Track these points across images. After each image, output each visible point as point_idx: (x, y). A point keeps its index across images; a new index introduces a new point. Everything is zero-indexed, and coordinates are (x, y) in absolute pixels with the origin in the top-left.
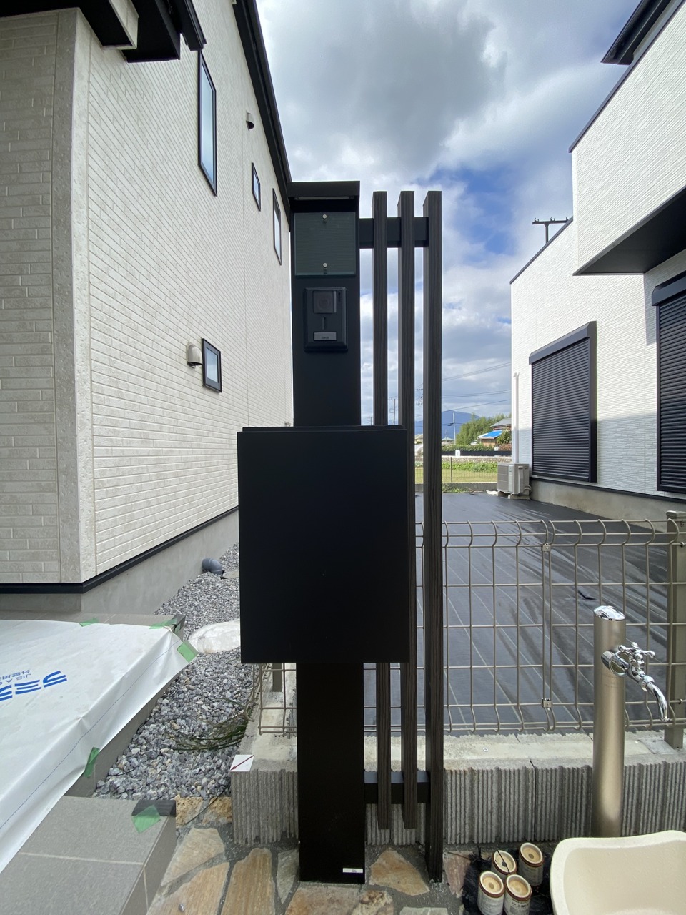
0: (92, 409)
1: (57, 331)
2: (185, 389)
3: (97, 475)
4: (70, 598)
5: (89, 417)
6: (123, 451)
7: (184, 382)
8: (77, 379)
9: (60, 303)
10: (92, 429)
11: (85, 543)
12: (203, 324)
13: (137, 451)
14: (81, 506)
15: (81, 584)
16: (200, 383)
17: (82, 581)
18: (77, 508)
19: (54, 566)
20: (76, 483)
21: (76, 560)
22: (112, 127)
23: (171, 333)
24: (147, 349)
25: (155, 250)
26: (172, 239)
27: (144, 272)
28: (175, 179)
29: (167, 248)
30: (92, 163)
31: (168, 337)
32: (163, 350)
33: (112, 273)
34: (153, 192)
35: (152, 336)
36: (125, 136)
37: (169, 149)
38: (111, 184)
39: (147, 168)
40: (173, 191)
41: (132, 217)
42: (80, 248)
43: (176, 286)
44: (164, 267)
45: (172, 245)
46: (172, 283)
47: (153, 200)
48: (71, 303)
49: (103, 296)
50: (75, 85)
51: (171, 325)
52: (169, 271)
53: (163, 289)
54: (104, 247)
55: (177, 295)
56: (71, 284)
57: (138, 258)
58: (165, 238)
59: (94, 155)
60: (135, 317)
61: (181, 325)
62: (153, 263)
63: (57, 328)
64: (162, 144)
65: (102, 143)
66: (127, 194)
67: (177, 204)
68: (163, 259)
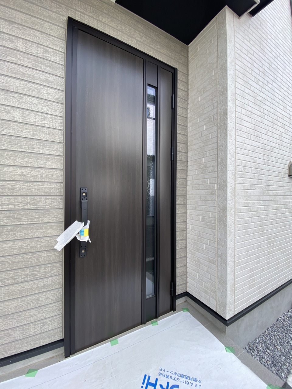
0: (235, 222)
1: (219, 183)
3: (236, 259)
6: (250, 242)
7: (287, 189)
9: (221, 169)
10: (235, 234)
11: (229, 298)
15: (227, 320)
18: (226, 279)
19: (214, 302)
22: (248, 59)
23: (280, 161)
24: (265, 177)
25: (271, 115)
26: (281, 102)
27: (264, 131)
28: (282, 65)
29: (278, 109)
30: (238, 85)
31: (277, 165)
32: (274, 174)
33: (247, 141)
34: (270, 81)
35: (267, 168)
36: (254, 58)
37: (278, 50)
38: (247, 91)
39: (266, 69)
40: (281, 73)
41: (258, 103)
42: (231, 136)
43: (283, 130)
44: (276, 122)
45: (281, 107)
46: (281, 129)
47: (270, 86)
48: (226, 168)
49: (242, 157)
50: (228, 47)
51: (279, 156)
52: (279, 124)
53: (276, 136)
54: (244, 129)
55: (284, 135)
56: (226, 158)
57: (261, 125)
58: (277, 104)
59: (239, 80)
60: (259, 161)
61: (286, 153)
62: (270, 124)
63: (219, 182)
64: (274, 50)
65: (242, 71)
66: (256, 91)
67: (283, 79)
68: (276, 117)
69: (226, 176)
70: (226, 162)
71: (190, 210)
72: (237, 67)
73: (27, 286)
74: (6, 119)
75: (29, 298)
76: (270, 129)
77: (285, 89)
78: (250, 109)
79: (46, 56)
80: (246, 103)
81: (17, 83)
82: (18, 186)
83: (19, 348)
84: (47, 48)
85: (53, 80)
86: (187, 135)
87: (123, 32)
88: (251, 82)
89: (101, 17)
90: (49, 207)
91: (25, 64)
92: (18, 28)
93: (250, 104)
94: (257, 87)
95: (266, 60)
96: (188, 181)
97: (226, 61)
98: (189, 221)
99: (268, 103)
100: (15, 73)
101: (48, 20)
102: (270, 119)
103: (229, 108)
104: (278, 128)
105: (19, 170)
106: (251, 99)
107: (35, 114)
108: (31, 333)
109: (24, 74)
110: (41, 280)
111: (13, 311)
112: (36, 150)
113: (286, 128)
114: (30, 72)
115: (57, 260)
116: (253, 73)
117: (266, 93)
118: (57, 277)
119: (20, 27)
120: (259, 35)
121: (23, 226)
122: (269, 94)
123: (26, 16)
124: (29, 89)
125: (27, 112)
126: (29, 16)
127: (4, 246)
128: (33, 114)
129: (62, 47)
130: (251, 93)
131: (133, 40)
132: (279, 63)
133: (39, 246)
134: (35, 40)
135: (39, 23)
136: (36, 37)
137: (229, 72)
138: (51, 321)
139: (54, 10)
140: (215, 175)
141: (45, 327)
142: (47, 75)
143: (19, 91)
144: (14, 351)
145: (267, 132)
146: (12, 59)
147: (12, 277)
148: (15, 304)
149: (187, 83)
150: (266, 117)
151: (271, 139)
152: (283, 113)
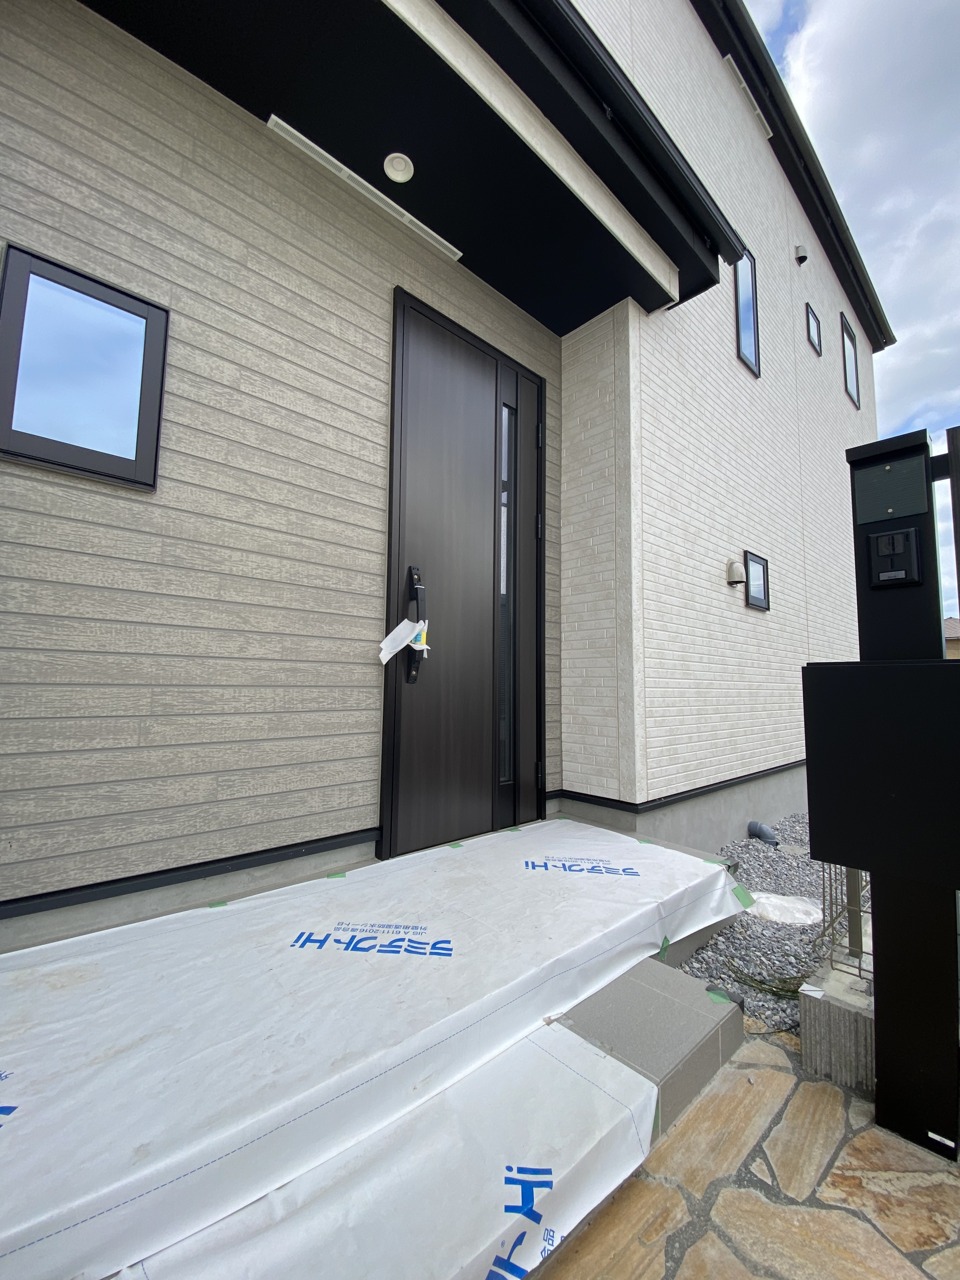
0: (644, 643)
1: (619, 579)
2: (726, 613)
3: (648, 705)
4: (626, 816)
5: (641, 651)
6: (667, 683)
7: (724, 605)
8: (634, 617)
9: (621, 555)
10: (644, 661)
12: (745, 533)
13: (679, 683)
14: (636, 732)
15: (637, 805)
16: (742, 603)
17: (638, 802)
18: (633, 733)
19: (614, 784)
20: (633, 711)
21: (632, 782)
22: (658, 381)
23: (711, 554)
24: (688, 579)
25: (695, 474)
26: (711, 454)
27: (685, 501)
28: (713, 390)
29: (706, 466)
30: (645, 425)
31: (708, 560)
32: (703, 575)
33: (660, 514)
34: (693, 417)
35: (692, 563)
36: (668, 381)
37: (707, 363)
38: (658, 433)
39: (687, 397)
40: (712, 403)
41: (675, 453)
42: (636, 504)
43: (716, 502)
44: (704, 487)
45: (711, 461)
46: (712, 500)
47: (693, 425)
48: (630, 553)
49: (652, 539)
50: (631, 365)
51: (711, 546)
52: (708, 490)
53: (703, 511)
54: (654, 494)
55: (717, 511)
56: (630, 537)
57: (680, 490)
58: (704, 457)
59: (646, 416)
60: (677, 549)
61: (721, 543)
62: (693, 489)
63: (618, 576)
64: (700, 363)
65: (651, 401)
66: (671, 434)
67: (716, 414)
68: (703, 479)
69: (630, 566)
70: (630, 544)
71: (567, 634)
72: (644, 396)
73: (335, 717)
74: (316, 441)
75: (336, 739)
76: (694, 498)
77: (719, 430)
78: (663, 462)
79: (367, 348)
80: (657, 452)
81: (331, 387)
82: (329, 550)
83: (315, 830)
84: (368, 335)
85: (374, 387)
86: (559, 497)
87: (467, 313)
88: (664, 420)
89: (436, 286)
90: (366, 591)
91: (340, 357)
92: (330, 297)
93: (663, 454)
94: (672, 426)
95: (688, 382)
96: (563, 581)
97: (629, 385)
98: (564, 655)
99: (691, 455)
100: (328, 371)
101: (368, 287)
102: (695, 482)
103: (632, 458)
104: (707, 497)
105: (331, 526)
106: (664, 446)
107: (352, 439)
108: (335, 804)
109: (339, 374)
110: (352, 713)
111: (313, 757)
112: (352, 495)
113: (722, 499)
114: (346, 370)
115: (375, 684)
116: (667, 405)
117: (688, 437)
118: (374, 712)
119: (333, 295)
120: (677, 340)
121: (333, 617)
122: (692, 440)
123: (340, 277)
124: (345, 398)
125: (342, 434)
126: (344, 279)
127: (308, 644)
128: (349, 437)
129: (385, 334)
130: (663, 436)
131: (481, 325)
132: (708, 385)
133: (352, 654)
134: (352, 319)
135: (357, 291)
136: (354, 314)
137: (632, 404)
138: (362, 788)
139: (376, 270)
140: (612, 565)
141: (355, 798)
142: (367, 377)
143: (333, 400)
144: (308, 834)
145: (689, 503)
146: (324, 347)
147: (315, 698)
148: (316, 745)
149: (560, 404)
150: (688, 478)
151: (697, 515)
152: (716, 472)
